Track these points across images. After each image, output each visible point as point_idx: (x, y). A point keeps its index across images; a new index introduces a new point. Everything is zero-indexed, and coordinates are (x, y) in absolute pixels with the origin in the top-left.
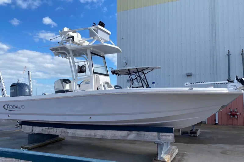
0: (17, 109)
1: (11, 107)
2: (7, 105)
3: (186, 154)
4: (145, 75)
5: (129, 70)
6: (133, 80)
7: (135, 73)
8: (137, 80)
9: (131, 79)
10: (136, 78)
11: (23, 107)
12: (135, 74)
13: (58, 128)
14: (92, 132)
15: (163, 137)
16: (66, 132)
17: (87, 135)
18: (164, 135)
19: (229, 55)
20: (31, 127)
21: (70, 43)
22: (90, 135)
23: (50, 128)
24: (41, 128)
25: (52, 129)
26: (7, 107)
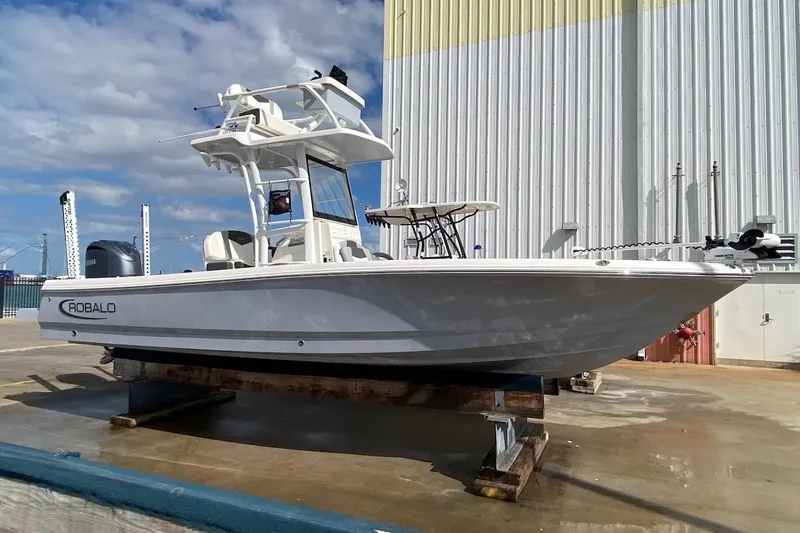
0: (96, 314)
1: (80, 307)
2: (68, 303)
3: (569, 447)
4: (454, 227)
5: (413, 211)
6: (422, 240)
7: (429, 219)
8: (434, 239)
9: (418, 236)
10: (432, 234)
11: (111, 308)
12: (428, 223)
13: (213, 369)
14: (307, 381)
15: (512, 403)
16: (235, 380)
17: (291, 389)
18: (514, 398)
19: (678, 176)
20: (138, 363)
21: (248, 129)
22: (301, 389)
23: (191, 369)
24: (167, 367)
25: (197, 372)
26: (70, 308)
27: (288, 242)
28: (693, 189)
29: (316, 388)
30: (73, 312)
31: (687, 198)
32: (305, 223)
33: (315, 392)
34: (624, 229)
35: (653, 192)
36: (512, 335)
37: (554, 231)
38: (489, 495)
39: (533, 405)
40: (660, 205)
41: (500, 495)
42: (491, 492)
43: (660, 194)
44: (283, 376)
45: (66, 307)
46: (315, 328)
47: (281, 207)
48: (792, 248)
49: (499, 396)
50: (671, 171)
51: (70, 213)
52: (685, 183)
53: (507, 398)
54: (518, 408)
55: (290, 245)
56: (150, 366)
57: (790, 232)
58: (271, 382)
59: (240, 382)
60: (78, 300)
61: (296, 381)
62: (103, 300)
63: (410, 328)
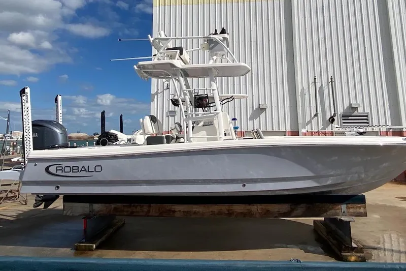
0: (83, 174)
2: (55, 166)
13: (152, 205)
14: (224, 208)
15: (351, 210)
16: (170, 211)
17: (213, 213)
18: (352, 208)
19: (315, 82)
20: (88, 205)
21: (176, 58)
22: (220, 213)
23: (134, 206)
24: (113, 206)
25: (139, 207)
26: (57, 170)
27: (202, 124)
28: (321, 88)
29: (230, 212)
30: (59, 173)
31: (319, 93)
32: (218, 113)
33: (230, 214)
34: (290, 108)
35: (303, 89)
36: (356, 175)
37: (254, 109)
38: (352, 260)
39: (362, 210)
40: (307, 96)
41: (358, 259)
42: (353, 258)
43: (306, 91)
44: (206, 205)
45: (51, 169)
46: (255, 177)
47: (203, 104)
48: (367, 120)
49: (344, 207)
50: (311, 80)
51: (27, 102)
52: (318, 85)
53: (348, 208)
54: (354, 212)
55: (203, 126)
56: (97, 207)
57: (366, 112)
58: (197, 210)
59: (174, 212)
60: (64, 164)
61: (216, 208)
62: (92, 164)
63: (311, 174)
